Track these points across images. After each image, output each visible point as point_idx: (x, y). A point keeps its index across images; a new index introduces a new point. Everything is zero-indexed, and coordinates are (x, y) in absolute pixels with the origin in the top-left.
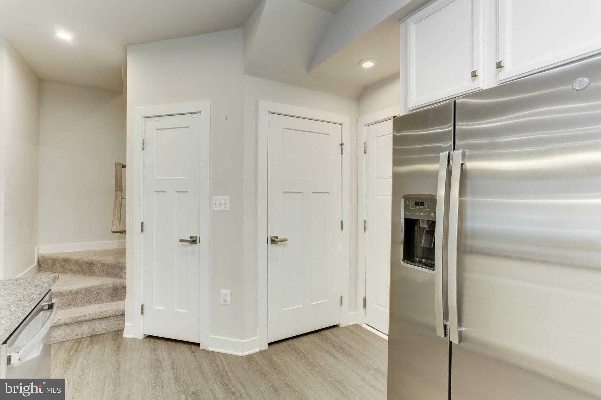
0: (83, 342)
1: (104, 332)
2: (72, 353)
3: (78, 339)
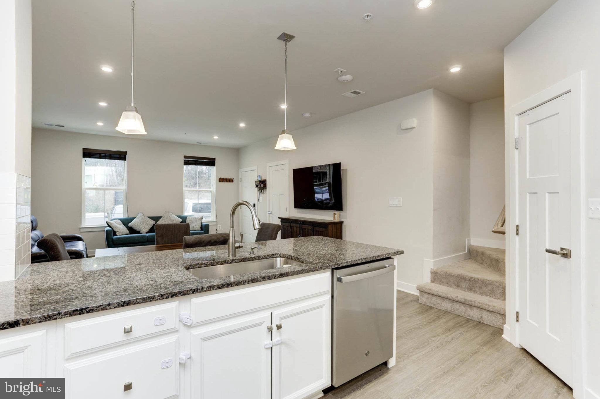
0: (470, 323)
1: (490, 324)
2: (457, 326)
3: (469, 319)
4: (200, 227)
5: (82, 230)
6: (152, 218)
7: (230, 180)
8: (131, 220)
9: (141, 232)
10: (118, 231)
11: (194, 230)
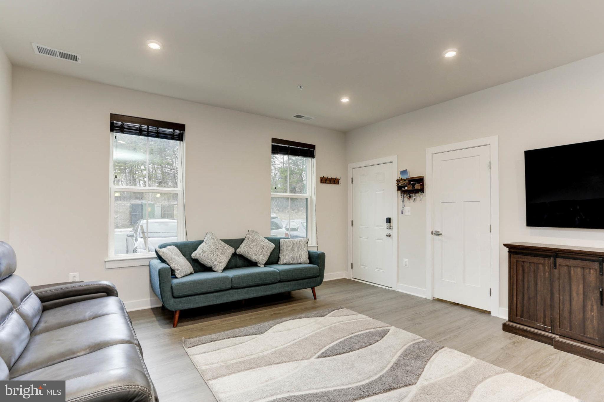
4: (308, 258)
5: (109, 266)
6: (228, 242)
7: (335, 181)
8: (195, 245)
9: (214, 269)
10: (177, 269)
11: (298, 262)
